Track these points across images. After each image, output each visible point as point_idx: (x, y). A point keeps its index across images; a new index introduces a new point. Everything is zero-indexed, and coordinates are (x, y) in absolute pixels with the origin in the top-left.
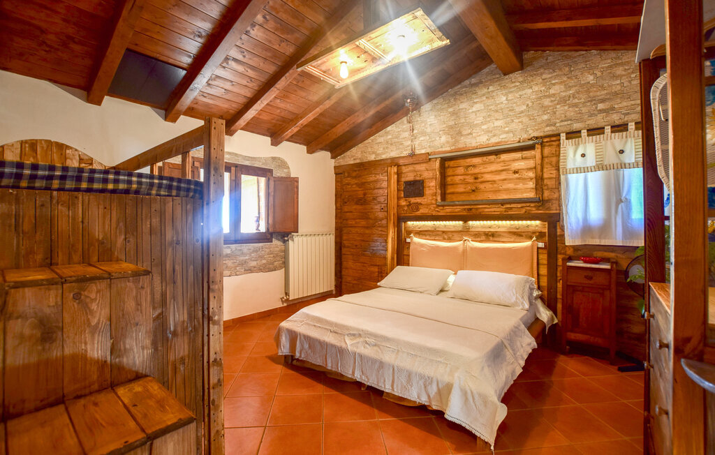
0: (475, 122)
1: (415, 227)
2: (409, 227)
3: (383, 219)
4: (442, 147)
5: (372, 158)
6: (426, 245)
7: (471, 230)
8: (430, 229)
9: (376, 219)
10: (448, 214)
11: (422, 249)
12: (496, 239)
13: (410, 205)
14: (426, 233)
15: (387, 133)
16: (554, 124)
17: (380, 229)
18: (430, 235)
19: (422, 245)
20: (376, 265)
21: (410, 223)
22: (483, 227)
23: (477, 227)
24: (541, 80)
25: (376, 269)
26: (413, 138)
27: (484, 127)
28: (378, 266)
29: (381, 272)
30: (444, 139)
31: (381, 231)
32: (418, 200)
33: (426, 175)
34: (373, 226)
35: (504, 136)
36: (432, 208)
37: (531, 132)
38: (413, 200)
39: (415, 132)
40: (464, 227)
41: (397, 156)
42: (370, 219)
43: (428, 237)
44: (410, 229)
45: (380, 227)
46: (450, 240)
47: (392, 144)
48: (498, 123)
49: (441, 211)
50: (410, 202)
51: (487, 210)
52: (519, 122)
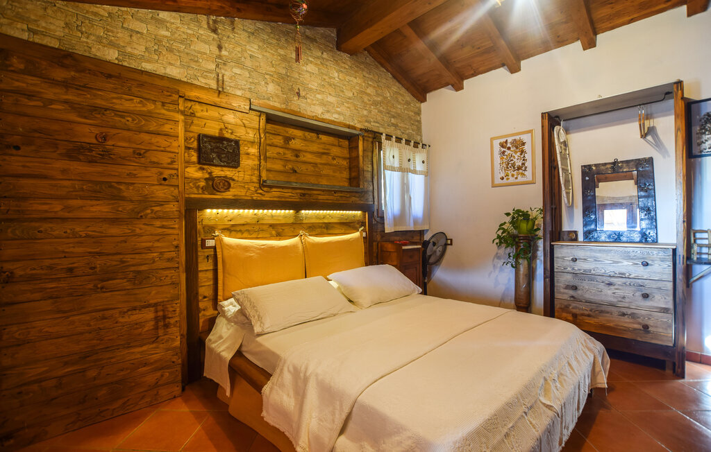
0: (310, 86)
1: (222, 219)
2: (209, 219)
3: (168, 202)
4: (268, 99)
5: (111, 55)
6: (252, 247)
7: (304, 222)
8: (249, 221)
9: (146, 201)
10: (275, 199)
11: (248, 254)
12: (331, 232)
13: (211, 179)
14: (242, 228)
15: (161, 22)
16: (370, 122)
17: (158, 223)
18: (248, 231)
19: (246, 249)
20: (149, 306)
21: (210, 212)
22: (318, 217)
23: (311, 217)
24: (362, 75)
25: (149, 315)
26: (221, 62)
27: (319, 96)
28: (156, 305)
29: (165, 317)
30: (271, 88)
31: (163, 227)
32: (228, 172)
33: (241, 133)
34: (137, 216)
35: (336, 116)
36: (253, 189)
37: (356, 122)
38: (217, 172)
39: (224, 53)
40: (296, 217)
41: (185, 80)
42: (123, 199)
43: (246, 235)
44: (212, 223)
45: (158, 218)
46: (279, 236)
47: (170, 50)
48: (331, 99)
49: (267, 195)
50: (210, 173)
51: (320, 197)
52: (348, 108)
